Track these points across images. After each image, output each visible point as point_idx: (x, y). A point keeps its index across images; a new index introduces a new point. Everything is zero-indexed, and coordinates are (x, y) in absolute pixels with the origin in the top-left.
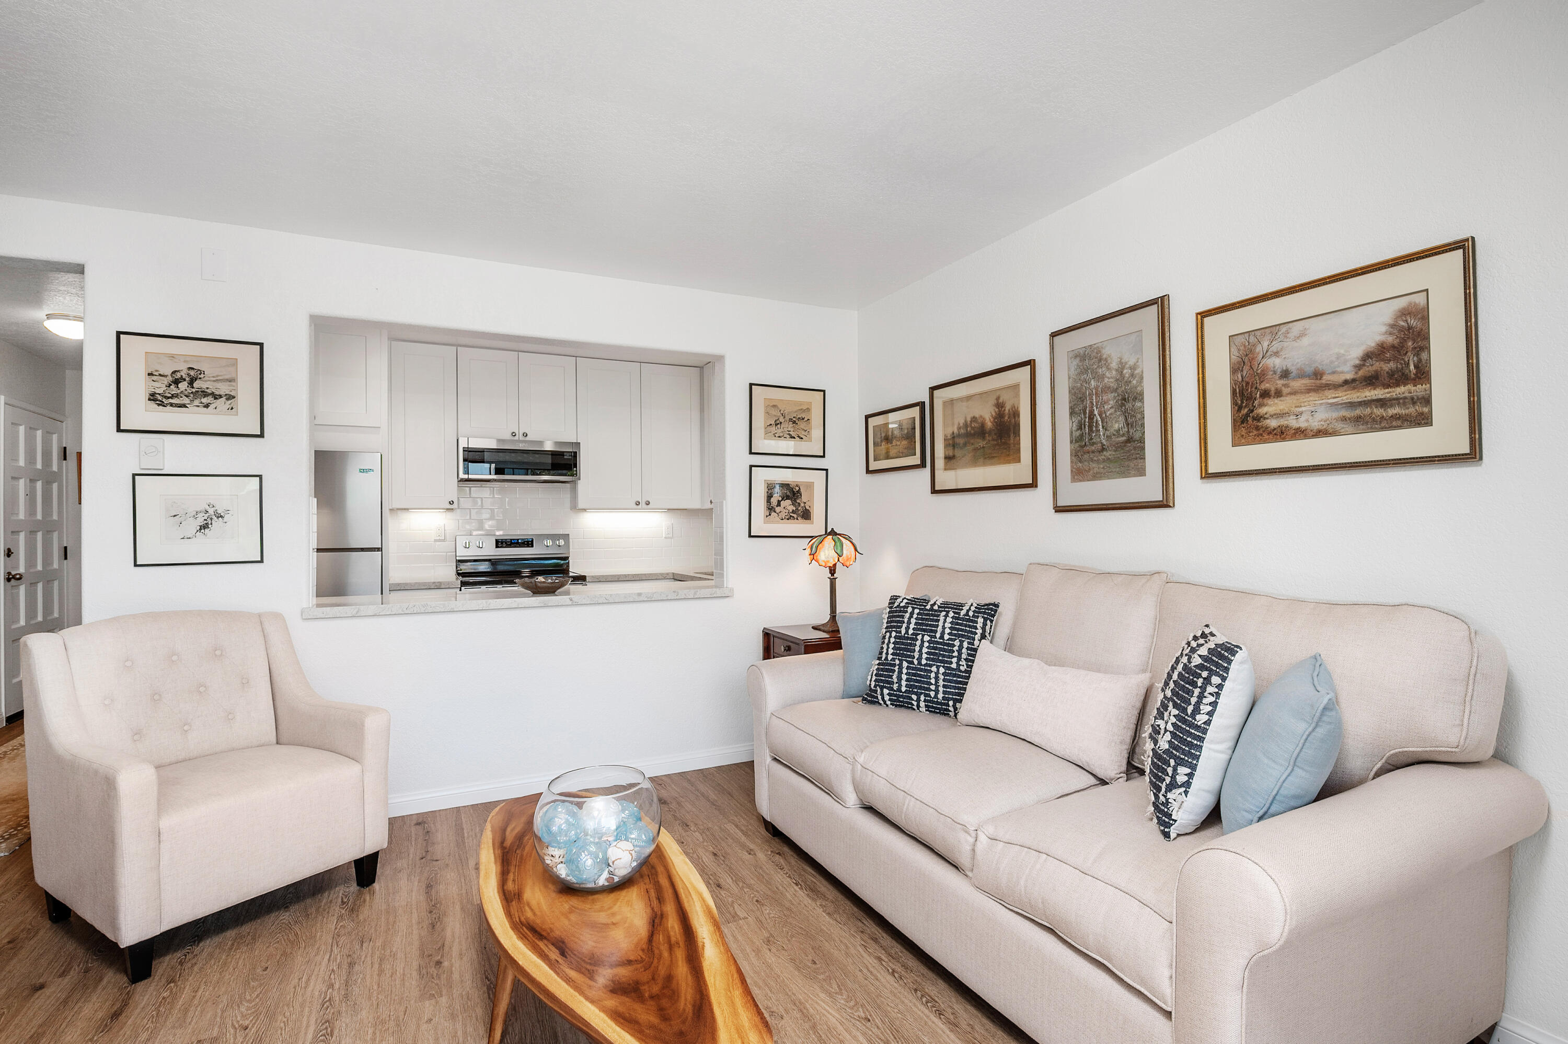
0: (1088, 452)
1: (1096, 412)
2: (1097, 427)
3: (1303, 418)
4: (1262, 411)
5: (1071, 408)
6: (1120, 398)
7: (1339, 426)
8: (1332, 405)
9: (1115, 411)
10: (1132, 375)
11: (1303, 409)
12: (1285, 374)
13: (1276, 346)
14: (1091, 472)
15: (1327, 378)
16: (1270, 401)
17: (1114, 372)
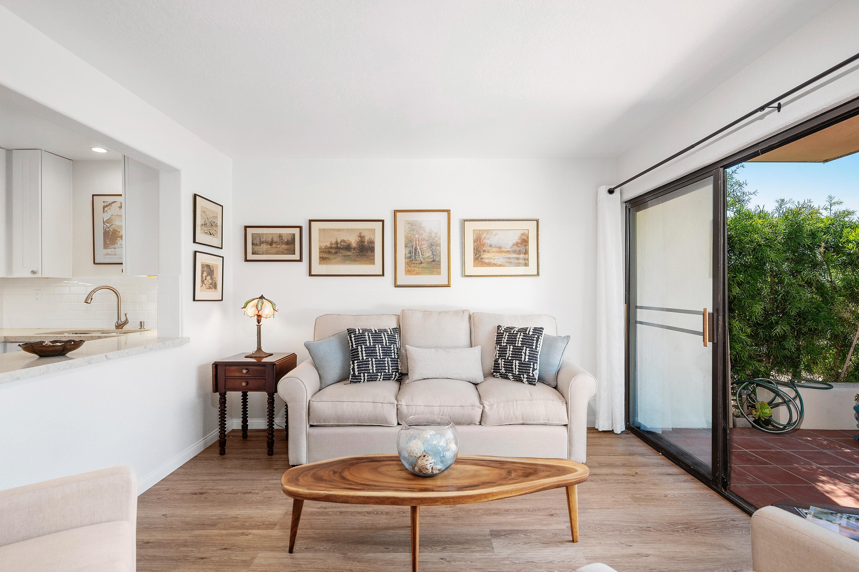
0: (414, 264)
1: (418, 248)
2: (418, 254)
3: (495, 260)
4: (483, 256)
5: (405, 244)
6: (430, 244)
7: (506, 264)
8: (504, 257)
9: (427, 249)
10: (436, 236)
11: (496, 257)
12: (491, 246)
13: (488, 236)
14: (415, 272)
15: (503, 249)
16: (486, 254)
17: (427, 233)
